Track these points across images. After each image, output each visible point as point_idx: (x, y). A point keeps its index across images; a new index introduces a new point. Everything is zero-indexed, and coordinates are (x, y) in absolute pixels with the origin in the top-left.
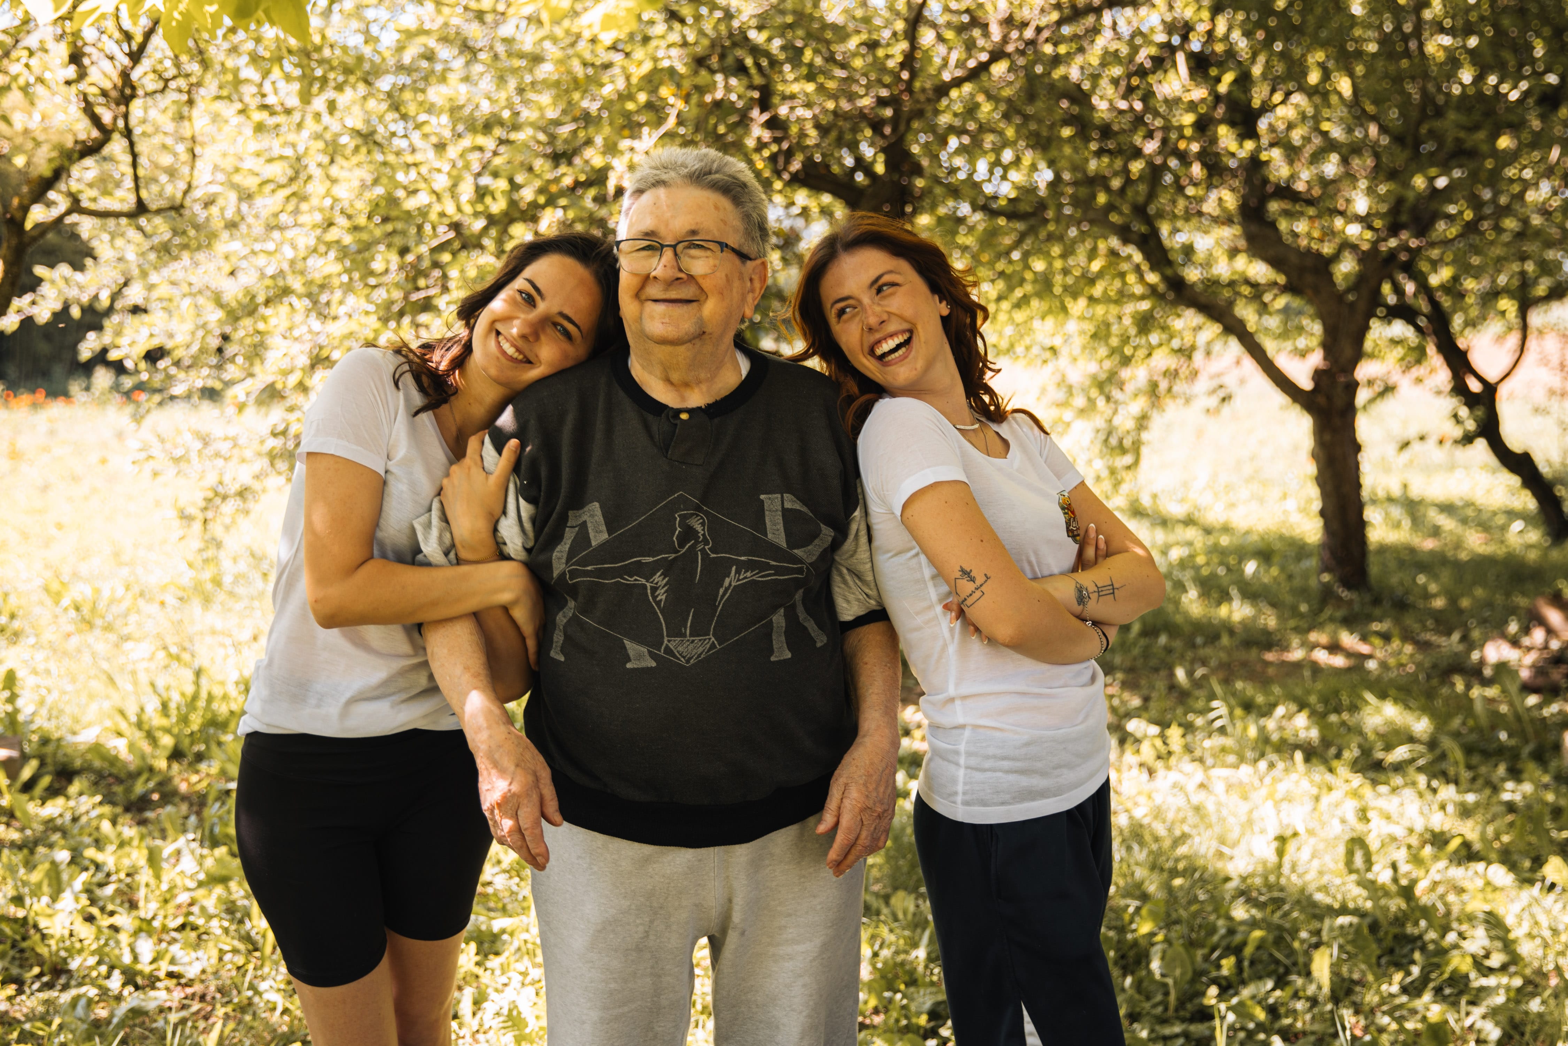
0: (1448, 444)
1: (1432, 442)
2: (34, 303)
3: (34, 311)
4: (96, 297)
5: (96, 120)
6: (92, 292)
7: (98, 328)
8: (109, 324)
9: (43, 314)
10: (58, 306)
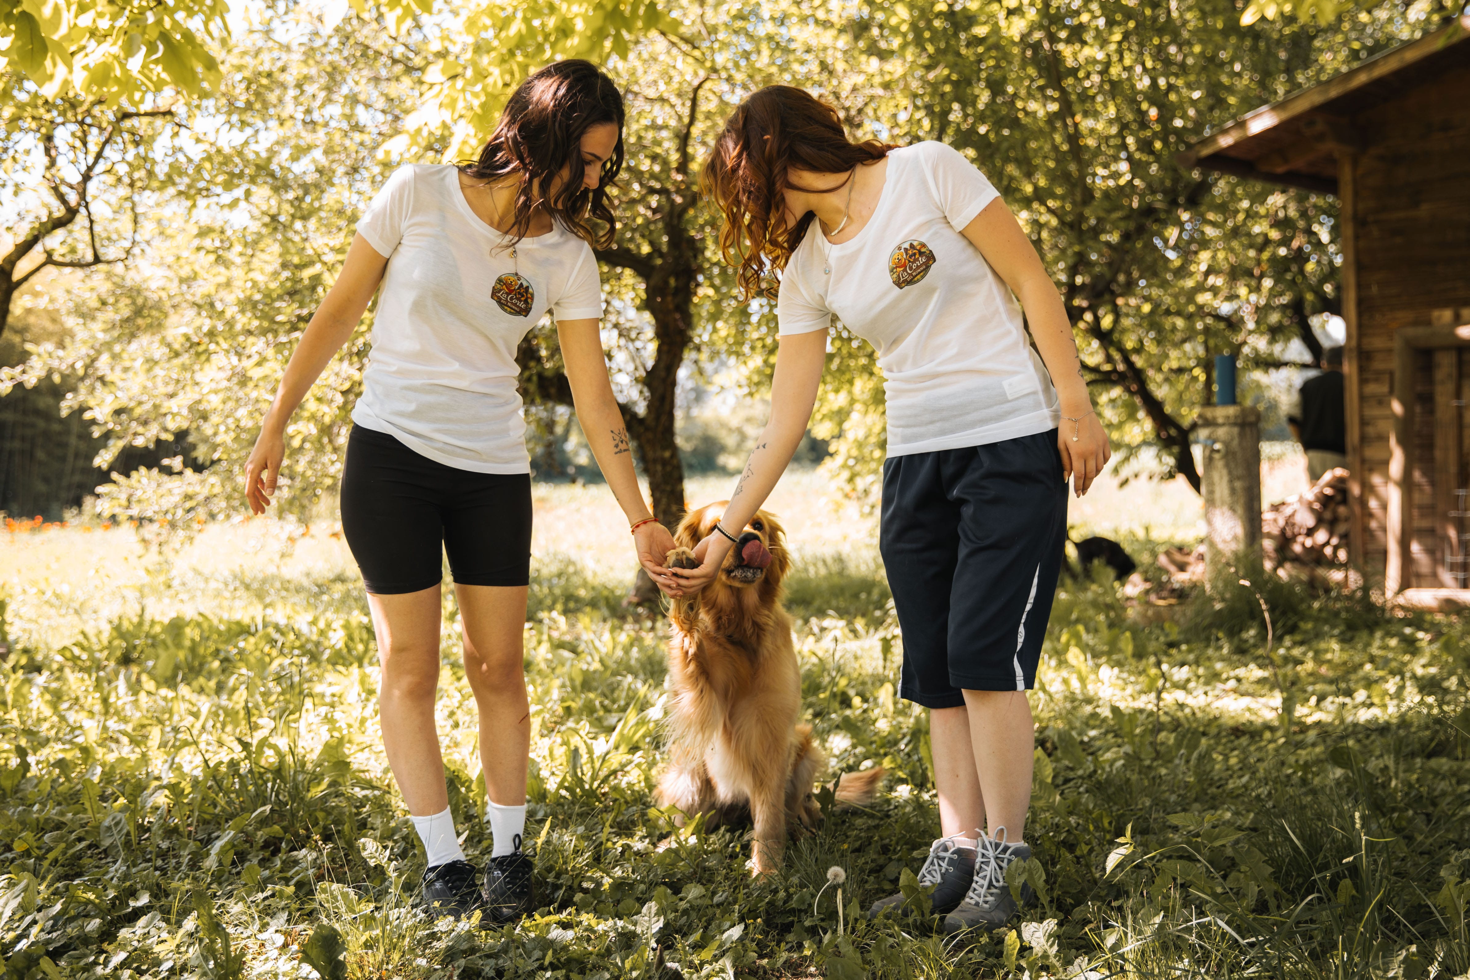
0: (1156, 479)
1: (1144, 477)
2: (24, 372)
3: (25, 378)
4: (72, 366)
5: (62, 198)
6: (70, 361)
7: (74, 390)
8: (83, 388)
9: (31, 380)
10: (43, 374)
